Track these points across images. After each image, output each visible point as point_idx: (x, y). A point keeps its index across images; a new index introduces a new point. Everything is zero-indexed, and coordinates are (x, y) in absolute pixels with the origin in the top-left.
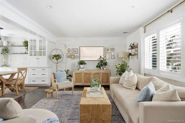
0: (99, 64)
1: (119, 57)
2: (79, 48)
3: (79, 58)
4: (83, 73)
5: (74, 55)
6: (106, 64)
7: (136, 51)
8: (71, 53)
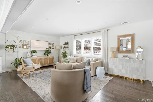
0: (45, 52)
1: (57, 48)
2: (30, 41)
3: (30, 49)
4: (37, 59)
5: (26, 46)
6: (50, 52)
7: (68, 46)
8: (23, 44)
